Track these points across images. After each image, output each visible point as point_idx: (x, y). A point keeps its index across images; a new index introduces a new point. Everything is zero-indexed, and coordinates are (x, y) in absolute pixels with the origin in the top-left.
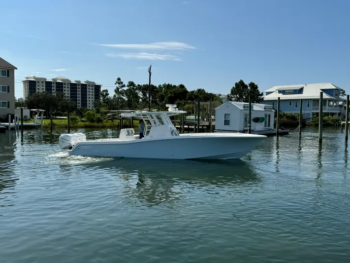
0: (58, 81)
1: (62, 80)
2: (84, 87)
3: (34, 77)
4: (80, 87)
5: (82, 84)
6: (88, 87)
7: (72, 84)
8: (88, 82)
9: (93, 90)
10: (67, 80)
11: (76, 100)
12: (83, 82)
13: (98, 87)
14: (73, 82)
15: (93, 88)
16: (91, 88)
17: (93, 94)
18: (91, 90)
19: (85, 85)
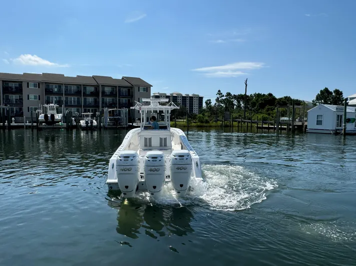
0: (174, 95)
1: (176, 94)
2: (191, 98)
3: (159, 93)
4: (189, 99)
5: (190, 97)
6: (194, 99)
7: (183, 97)
8: (194, 95)
9: (198, 101)
10: (180, 94)
11: (186, 106)
12: (191, 95)
13: (201, 99)
14: (184, 95)
15: (198, 99)
16: (196, 99)
17: (198, 103)
18: (196, 101)
19: (192, 97)
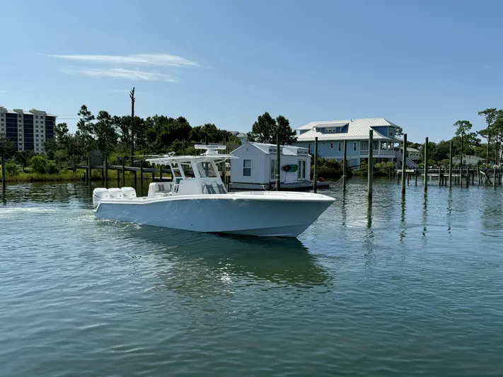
2: (29, 119)
4: (22, 119)
5: (25, 116)
6: (35, 120)
7: (9, 115)
8: (34, 111)
9: (44, 125)
11: (16, 140)
12: (26, 112)
13: (50, 120)
14: (10, 111)
15: (43, 120)
16: (40, 120)
17: (44, 129)
18: (39, 125)
19: (31, 116)
